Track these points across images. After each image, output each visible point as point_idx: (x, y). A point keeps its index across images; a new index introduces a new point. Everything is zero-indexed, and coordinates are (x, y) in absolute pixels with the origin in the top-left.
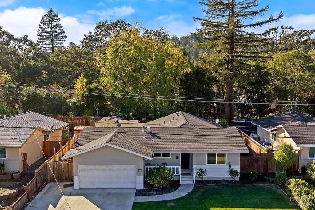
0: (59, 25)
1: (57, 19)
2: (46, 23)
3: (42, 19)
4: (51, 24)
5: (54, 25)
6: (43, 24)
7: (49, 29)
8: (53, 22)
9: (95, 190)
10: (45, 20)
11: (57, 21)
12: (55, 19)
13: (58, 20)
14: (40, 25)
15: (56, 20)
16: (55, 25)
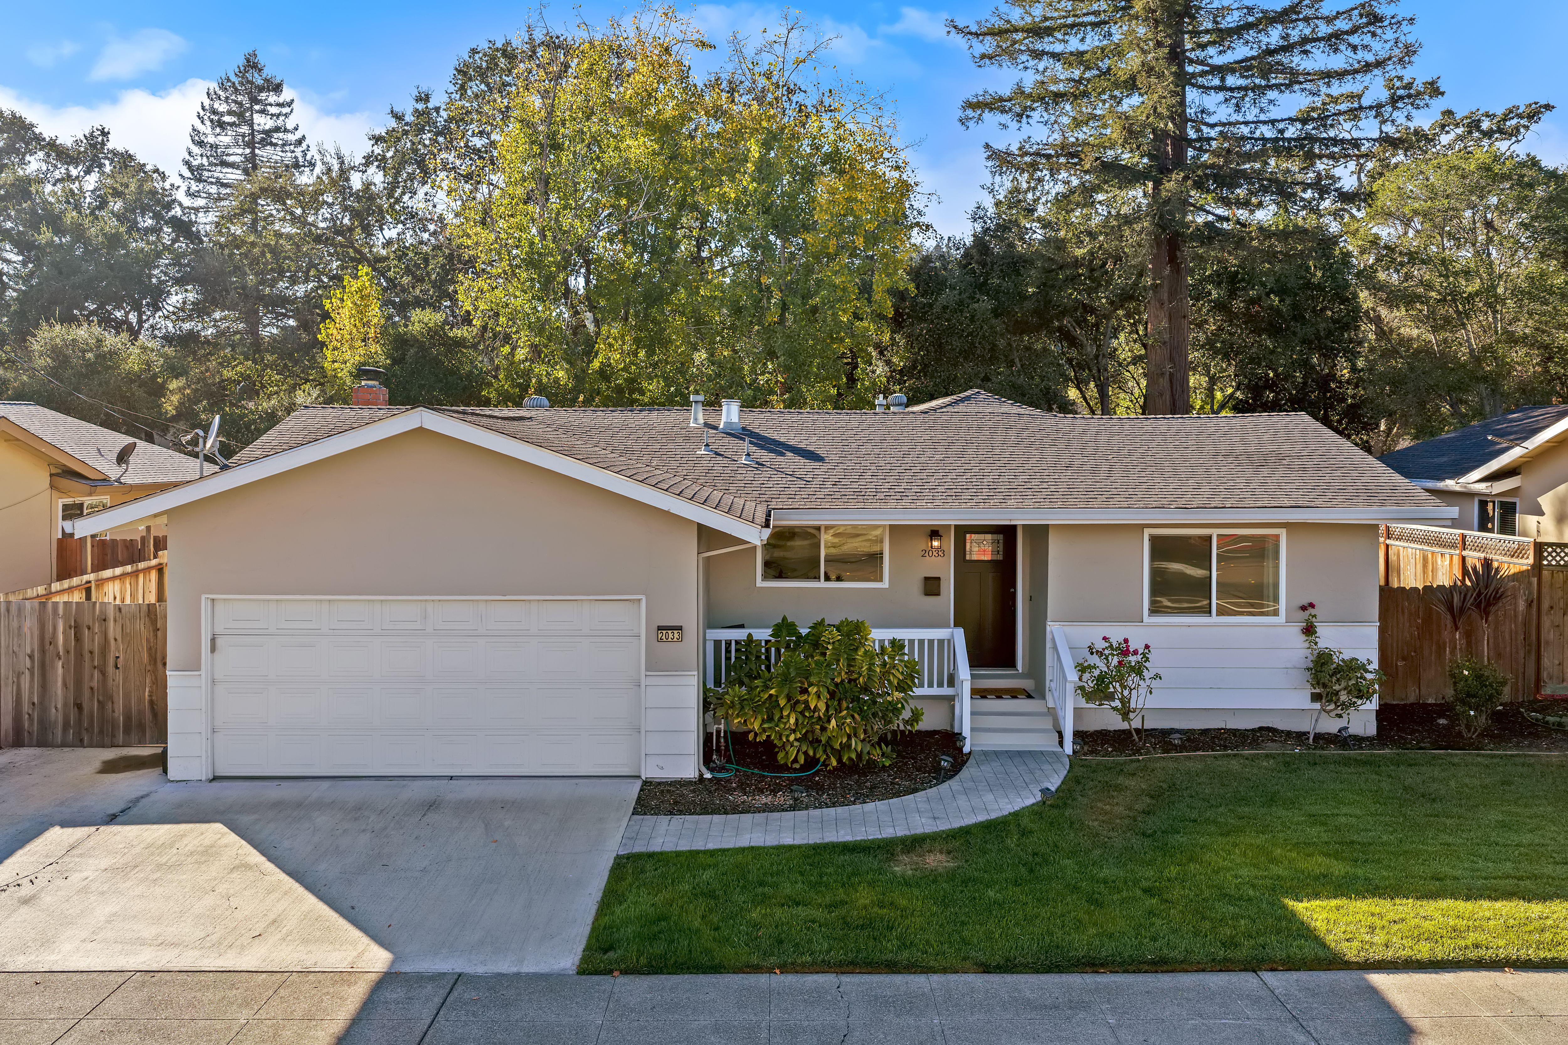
0: (286, 131)
1: (279, 105)
2: (227, 119)
3: (207, 103)
4: (251, 125)
5: (264, 132)
6: (208, 123)
7: (240, 151)
8: (258, 119)
9: (326, 784)
10: (222, 108)
11: (278, 116)
12: (271, 105)
13: (286, 110)
14: (194, 130)
15: (274, 110)
16: (268, 133)
